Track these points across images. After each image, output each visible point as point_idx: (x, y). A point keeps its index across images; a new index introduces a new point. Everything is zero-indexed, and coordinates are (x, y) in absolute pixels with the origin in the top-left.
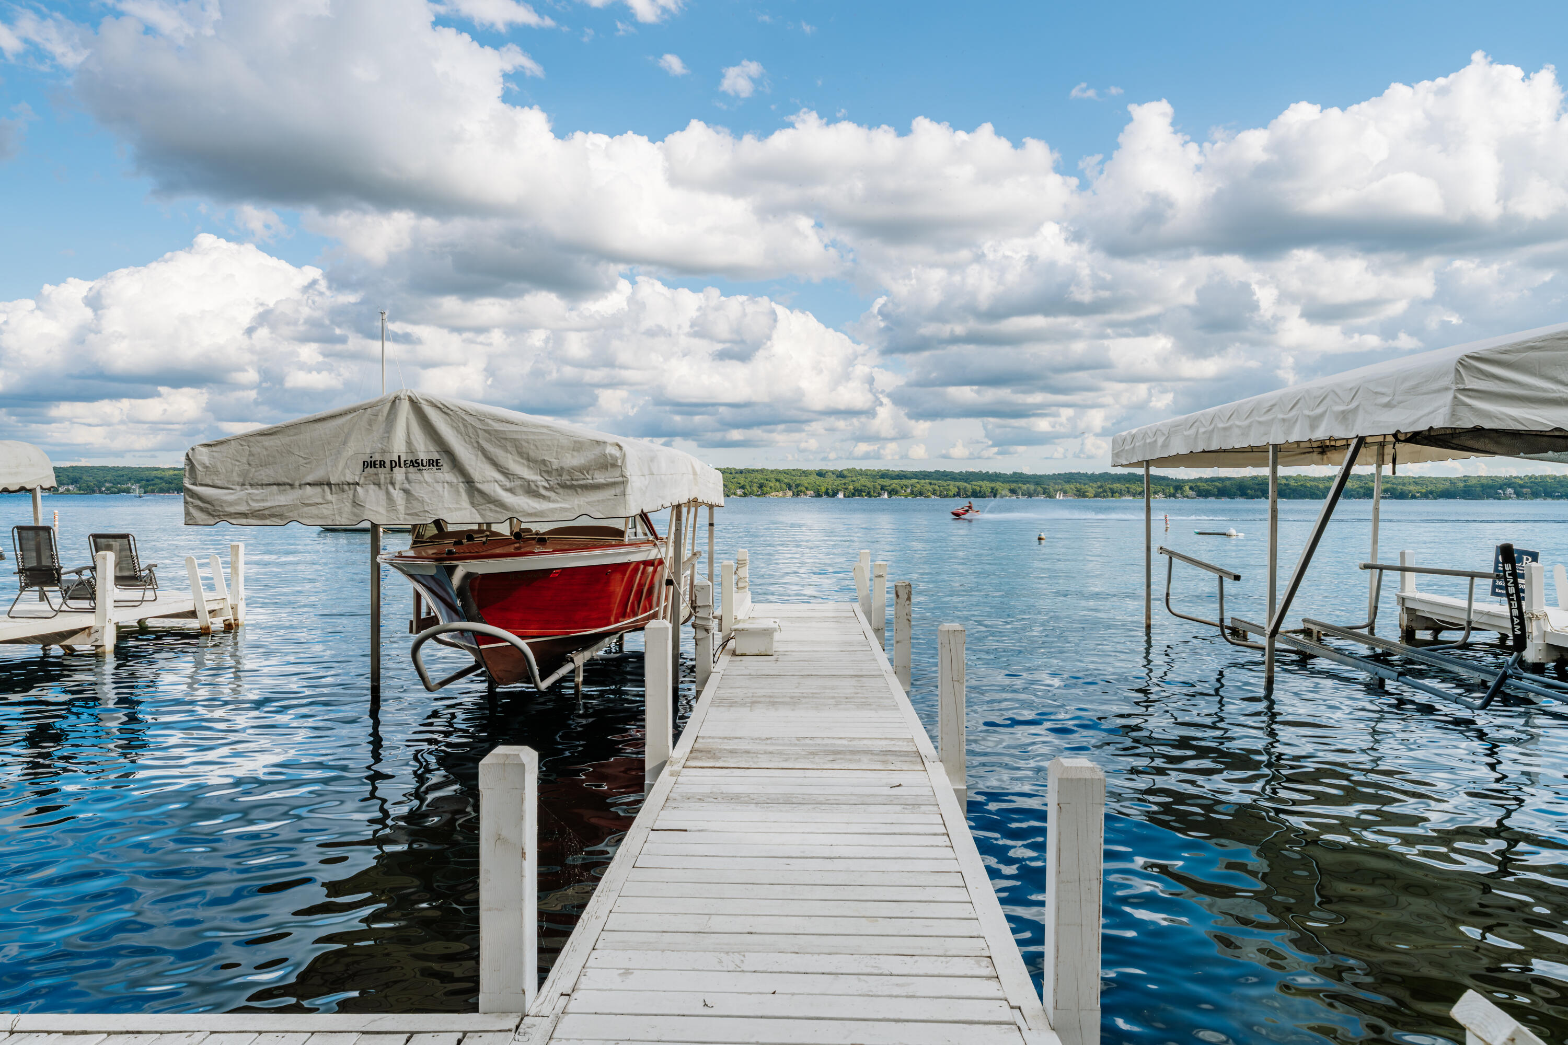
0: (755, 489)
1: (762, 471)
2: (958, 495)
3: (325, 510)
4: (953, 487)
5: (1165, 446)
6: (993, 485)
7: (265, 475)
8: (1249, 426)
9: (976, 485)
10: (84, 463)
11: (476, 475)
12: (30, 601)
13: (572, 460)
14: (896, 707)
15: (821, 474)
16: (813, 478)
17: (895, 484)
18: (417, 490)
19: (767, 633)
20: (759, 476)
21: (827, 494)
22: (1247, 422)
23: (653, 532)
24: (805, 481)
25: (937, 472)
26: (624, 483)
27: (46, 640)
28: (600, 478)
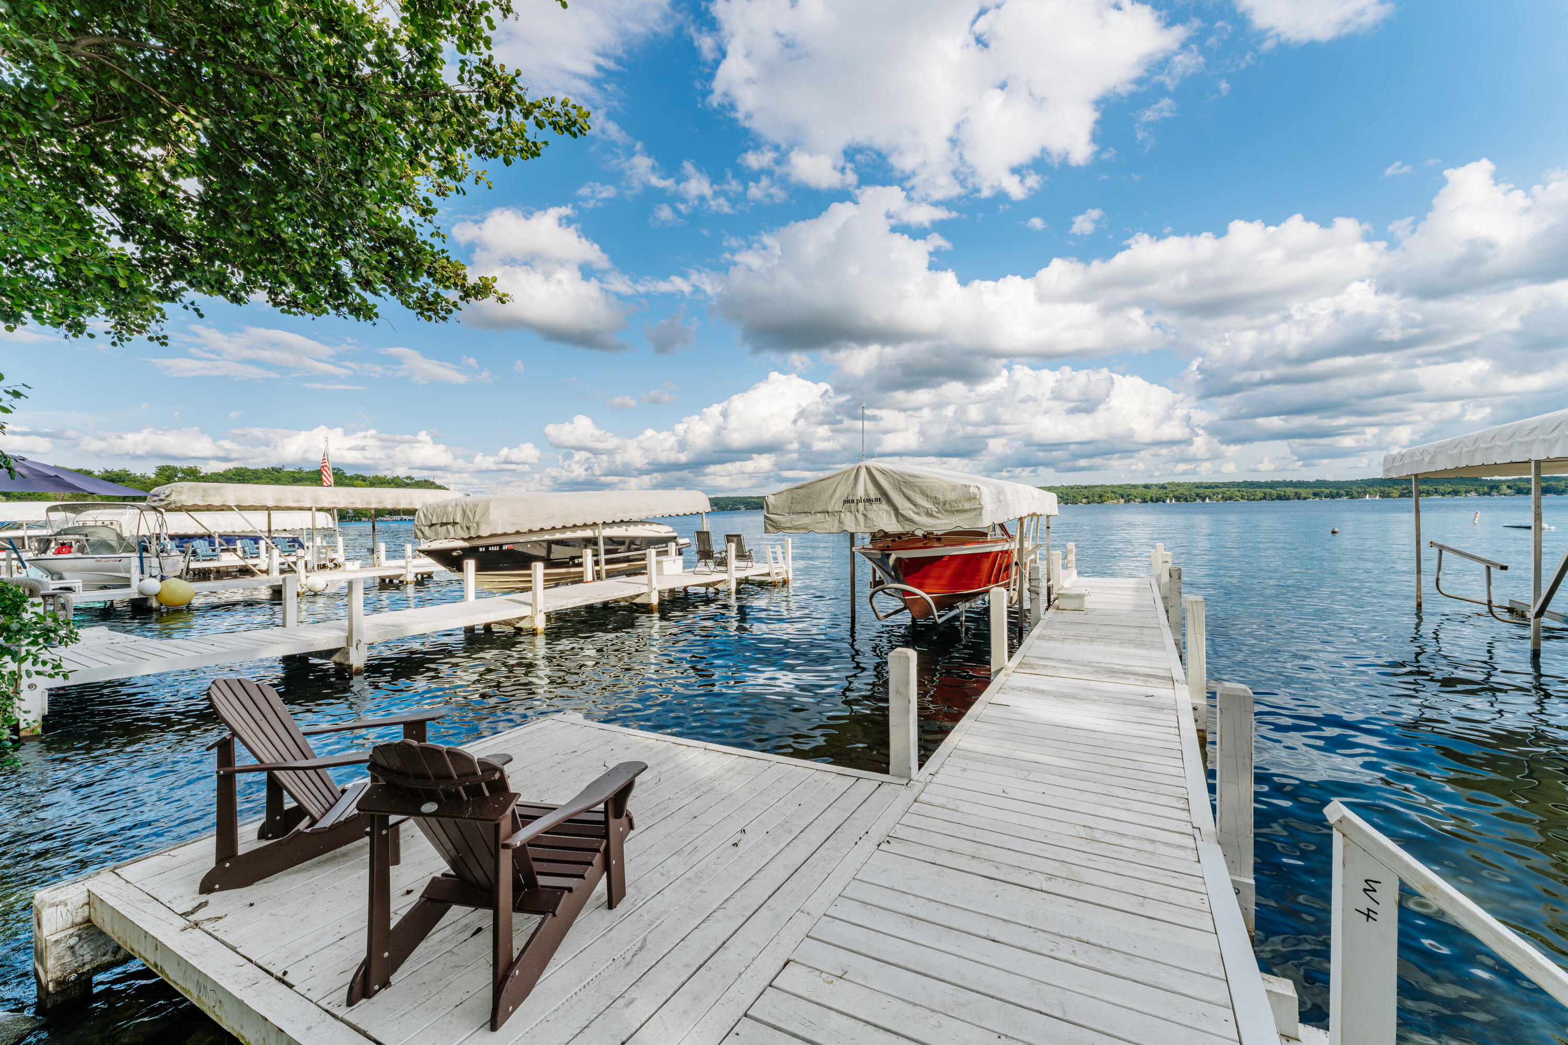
0: (1096, 498)
1: (1101, 486)
2: (1264, 498)
3: (826, 525)
4: (1259, 493)
5: (1431, 462)
6: (1296, 490)
7: (798, 508)
8: (1511, 446)
9: (1281, 491)
10: (720, 495)
11: (899, 506)
12: (701, 567)
13: (950, 496)
14: (1164, 648)
15: (1146, 487)
16: (1139, 490)
17: (1208, 492)
18: (870, 515)
19: (1080, 597)
20: (1099, 490)
21: (1152, 500)
22: (1509, 443)
23: (1007, 533)
24: (1134, 492)
25: (1245, 482)
26: (981, 509)
27: (707, 585)
28: (967, 506)
